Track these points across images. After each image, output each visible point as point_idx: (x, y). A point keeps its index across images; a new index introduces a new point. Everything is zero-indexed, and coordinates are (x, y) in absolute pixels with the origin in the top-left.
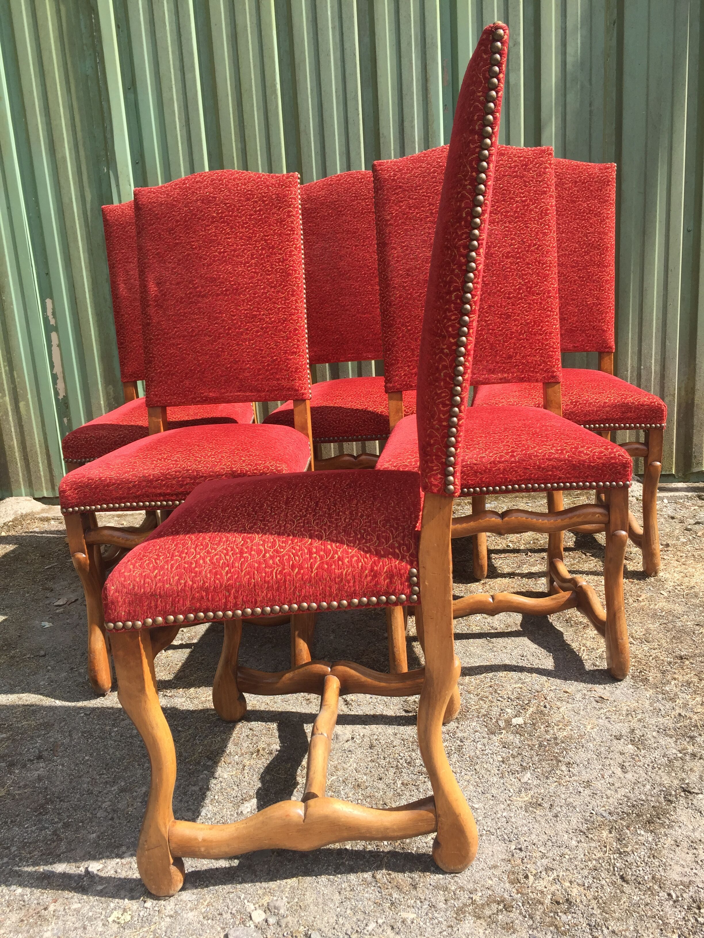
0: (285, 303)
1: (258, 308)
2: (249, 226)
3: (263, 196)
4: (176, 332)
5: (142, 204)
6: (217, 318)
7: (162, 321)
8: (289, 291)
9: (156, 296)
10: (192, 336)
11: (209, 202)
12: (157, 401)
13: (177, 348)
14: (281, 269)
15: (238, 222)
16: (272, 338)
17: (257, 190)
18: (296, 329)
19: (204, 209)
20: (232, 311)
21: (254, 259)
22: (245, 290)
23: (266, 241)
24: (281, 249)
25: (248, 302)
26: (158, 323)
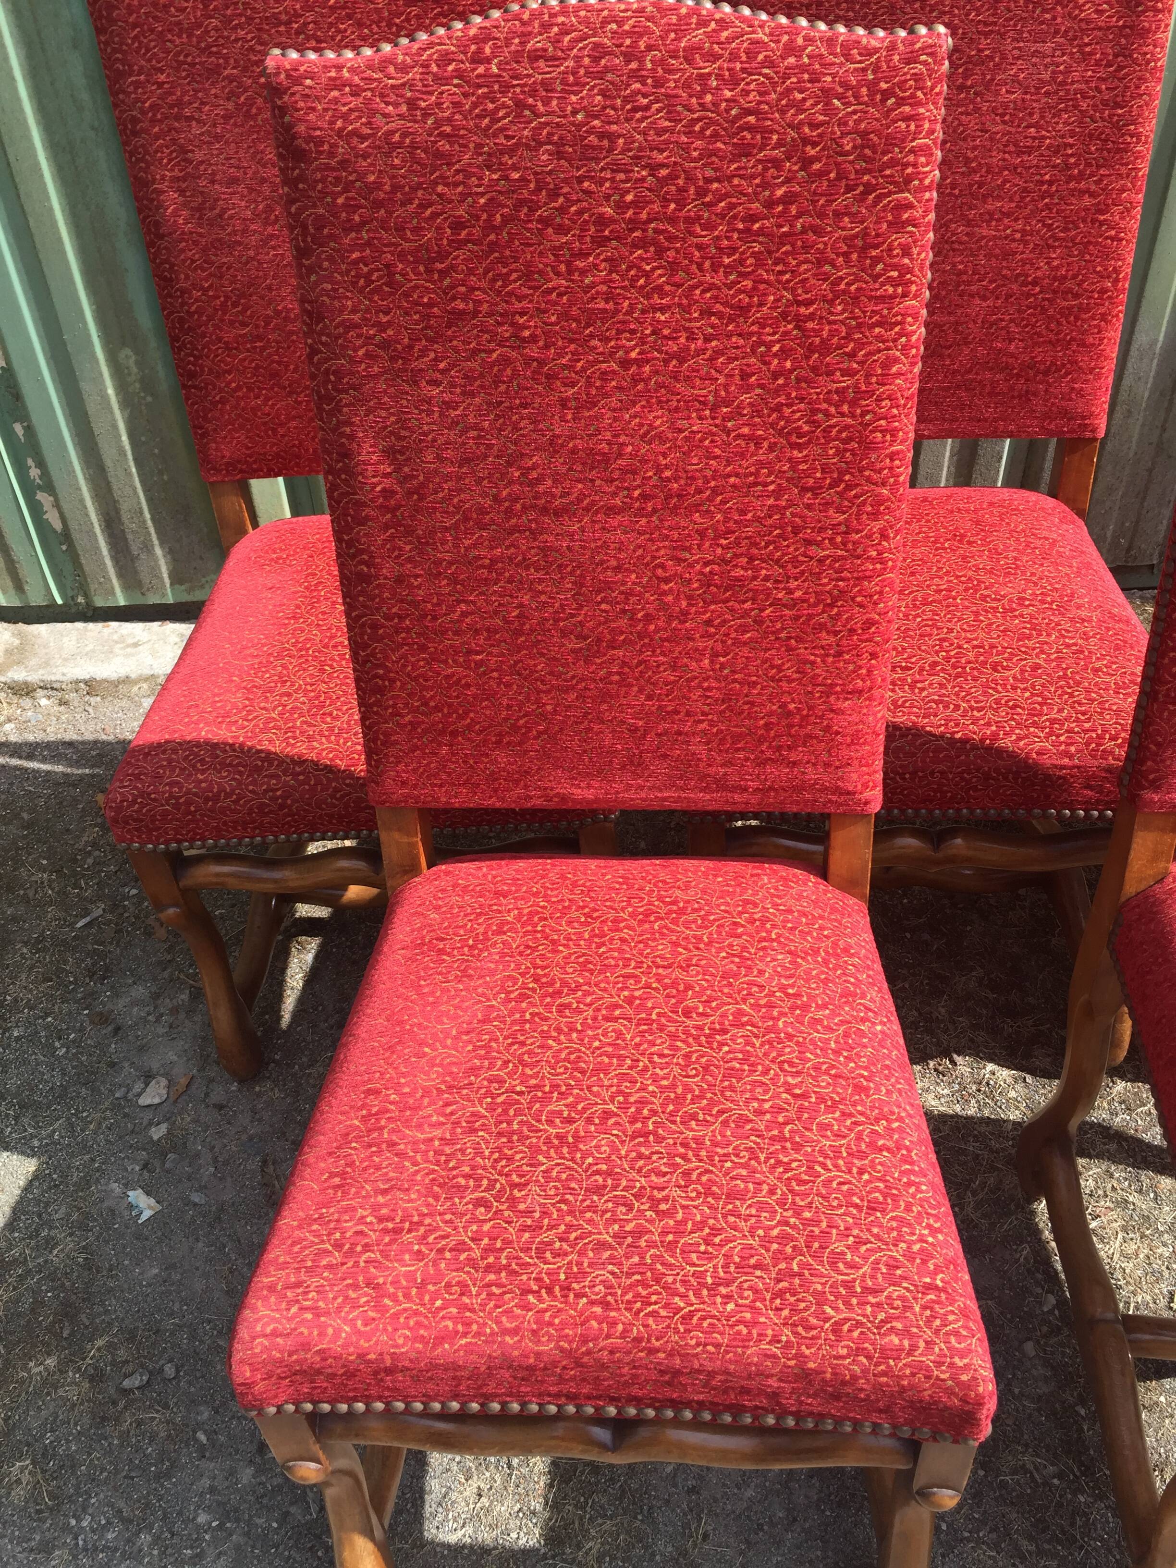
0: (844, 544)
1: (751, 559)
2: (742, 262)
3: (806, 141)
4: (464, 614)
5: (310, 139)
6: (609, 586)
7: (417, 576)
8: (864, 503)
9: (387, 493)
10: (518, 633)
11: (588, 154)
12: (408, 796)
13: (468, 661)
14: (847, 427)
15: (700, 247)
16: (790, 649)
17: (783, 112)
18: (870, 623)
19: (566, 181)
20: (662, 566)
21: (749, 388)
22: (710, 499)
23: (800, 322)
24: (852, 355)
25: (717, 537)
26: (399, 580)
